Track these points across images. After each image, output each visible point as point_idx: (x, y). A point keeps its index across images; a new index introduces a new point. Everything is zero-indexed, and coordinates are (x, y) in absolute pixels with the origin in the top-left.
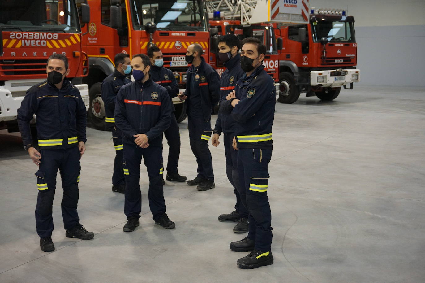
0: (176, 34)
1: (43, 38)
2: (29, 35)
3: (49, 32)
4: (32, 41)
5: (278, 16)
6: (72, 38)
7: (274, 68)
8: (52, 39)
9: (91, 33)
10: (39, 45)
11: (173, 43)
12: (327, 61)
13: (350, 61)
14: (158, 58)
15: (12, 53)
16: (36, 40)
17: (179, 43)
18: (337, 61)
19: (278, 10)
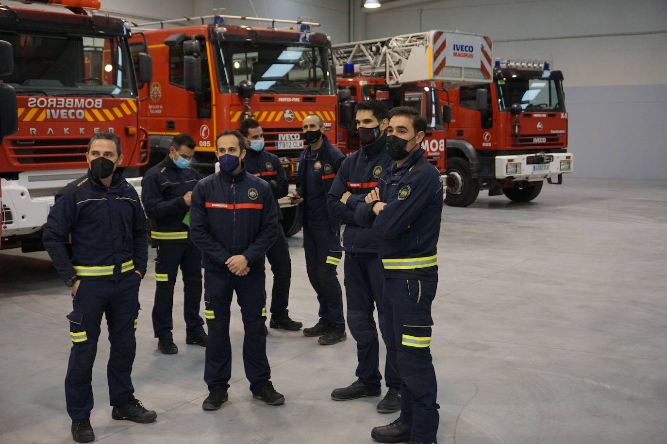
0: (286, 98)
1: (79, 106)
2: (57, 101)
3: (89, 97)
4: (62, 111)
5: (444, 70)
6: (124, 106)
7: (438, 151)
8: (94, 108)
9: (154, 98)
10: (73, 117)
11: (281, 113)
12: (521, 141)
13: (558, 140)
14: (256, 137)
15: (31, 129)
16: (68, 109)
17: (290, 113)
18: (536, 140)
19: (444, 61)
